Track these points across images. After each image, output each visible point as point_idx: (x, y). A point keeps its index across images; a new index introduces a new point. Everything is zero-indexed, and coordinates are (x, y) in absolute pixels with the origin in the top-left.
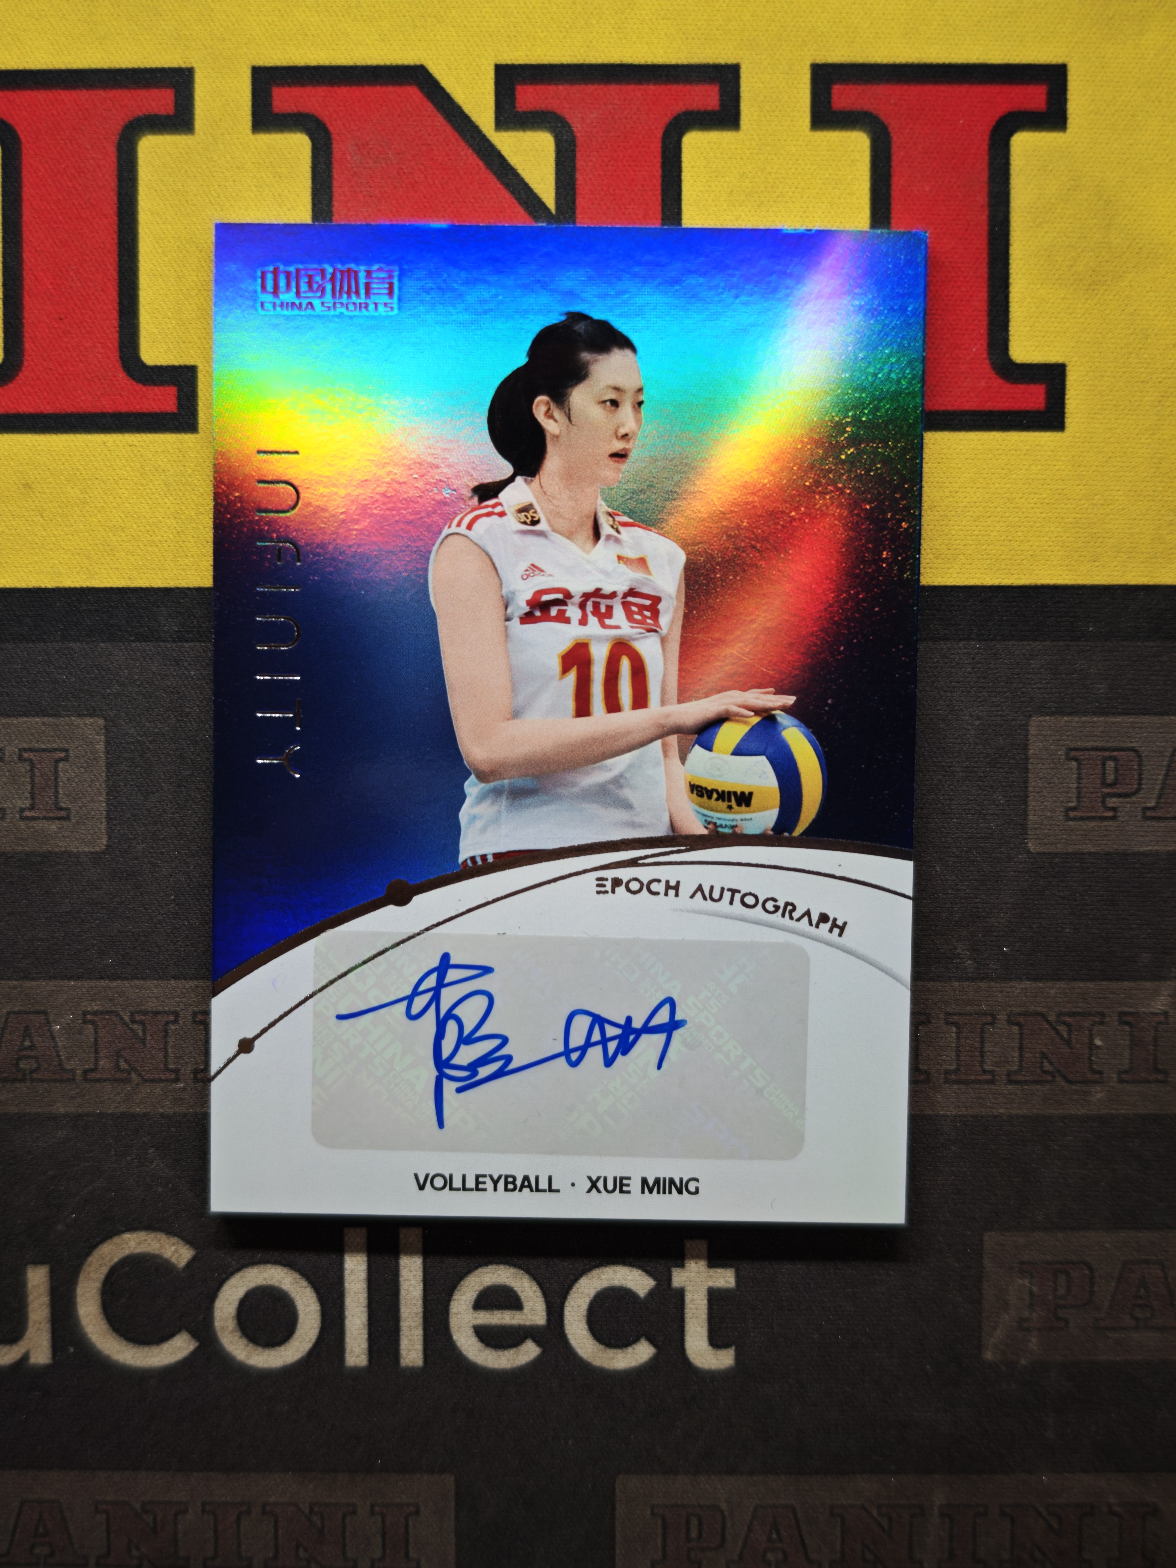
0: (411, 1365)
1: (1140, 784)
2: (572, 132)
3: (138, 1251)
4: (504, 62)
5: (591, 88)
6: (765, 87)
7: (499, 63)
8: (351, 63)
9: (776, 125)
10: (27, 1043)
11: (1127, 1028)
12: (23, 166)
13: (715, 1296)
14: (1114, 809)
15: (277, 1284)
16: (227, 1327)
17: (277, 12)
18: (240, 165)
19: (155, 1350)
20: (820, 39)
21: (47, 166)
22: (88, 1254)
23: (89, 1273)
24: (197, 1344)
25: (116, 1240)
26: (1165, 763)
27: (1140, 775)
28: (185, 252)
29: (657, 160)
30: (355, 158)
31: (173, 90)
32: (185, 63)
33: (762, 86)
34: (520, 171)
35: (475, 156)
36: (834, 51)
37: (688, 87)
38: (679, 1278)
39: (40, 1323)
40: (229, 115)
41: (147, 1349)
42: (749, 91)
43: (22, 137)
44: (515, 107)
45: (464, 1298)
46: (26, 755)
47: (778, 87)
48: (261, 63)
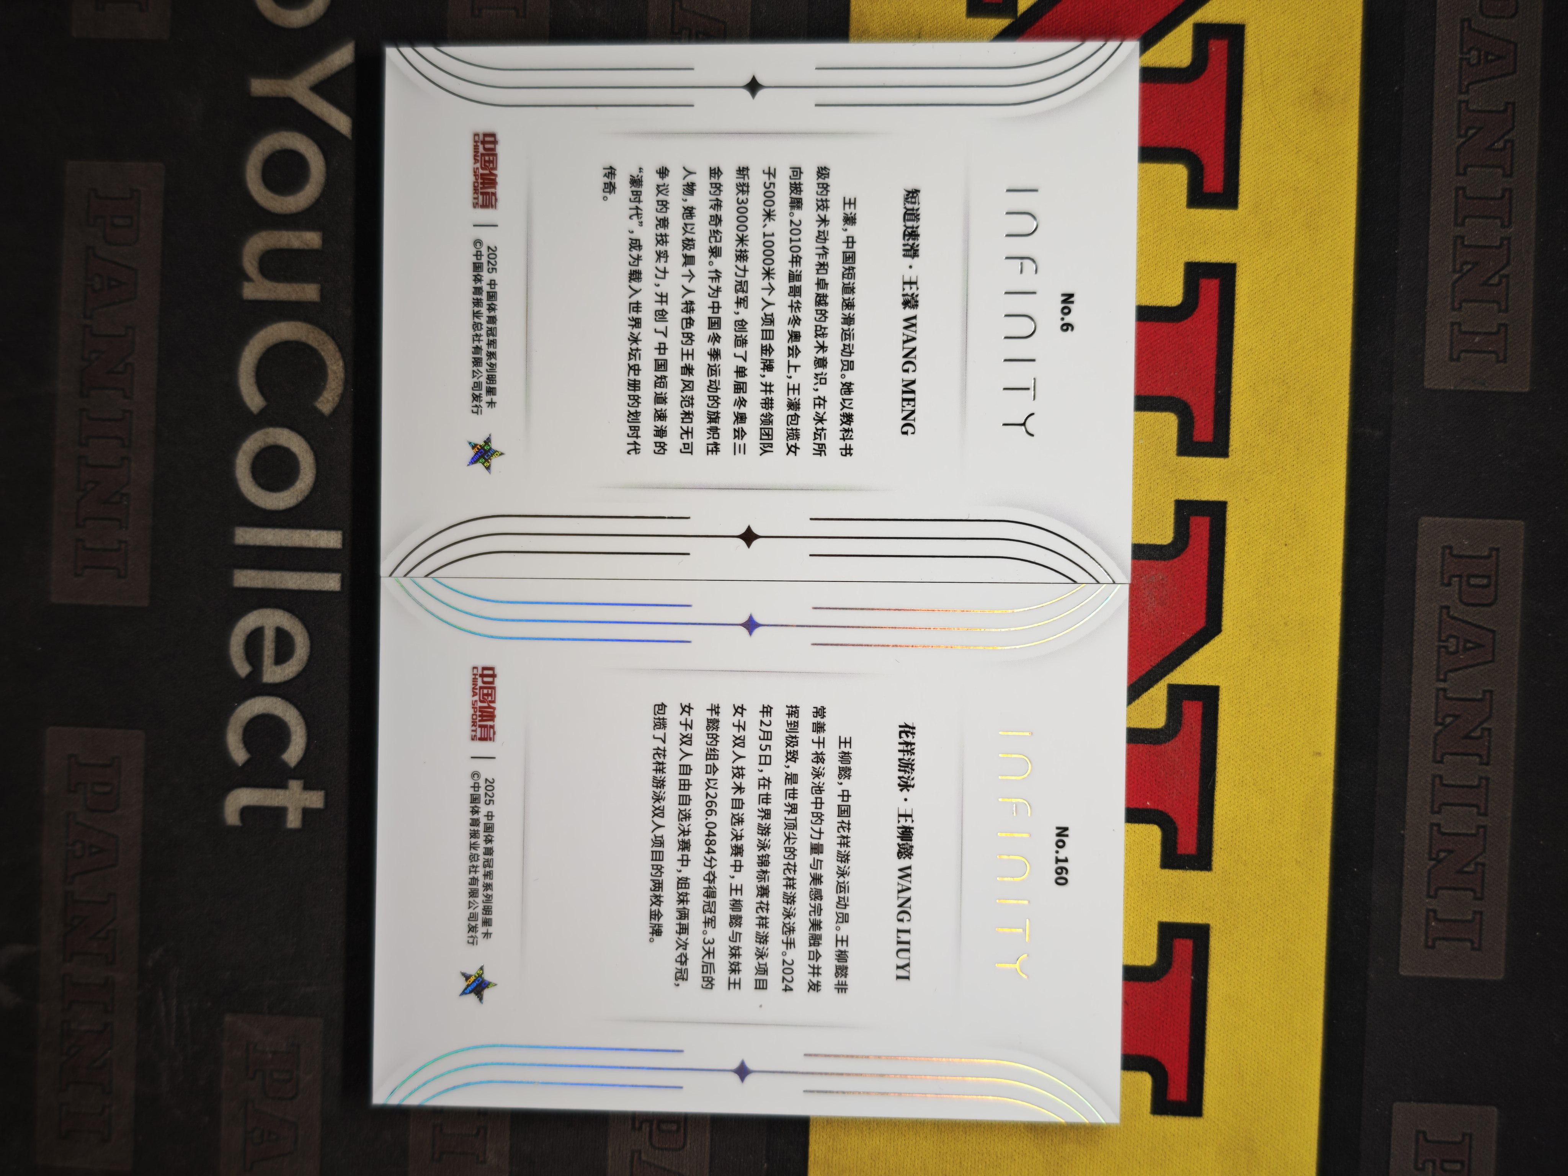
0: (235, 577)
1: (658, 1149)
2: (1165, 742)
3: (329, 372)
4: (1220, 693)
5: (1198, 759)
6: (1193, 889)
7: (1220, 689)
8: (1225, 577)
9: (1164, 896)
11: (475, 1132)
13: (280, 813)
14: (640, 1128)
15: (300, 477)
16: (269, 438)
17: (1268, 522)
18: (1153, 489)
19: (252, 380)
20: (1228, 932)
22: (327, 332)
23: (313, 332)
24: (255, 413)
25: (338, 355)
26: (673, 1168)
27: (666, 1149)
29: (1141, 807)
30: (1154, 577)
31: (1212, 441)
32: (1232, 451)
33: (1194, 887)
35: (1151, 668)
36: (1218, 942)
37: (1195, 831)
38: (295, 785)
39: (275, 292)
40: (1191, 483)
41: (253, 374)
42: (1190, 877)
43: (1182, 323)
44: (1185, 699)
45: (286, 620)
47: (1192, 899)
48: (1229, 509)
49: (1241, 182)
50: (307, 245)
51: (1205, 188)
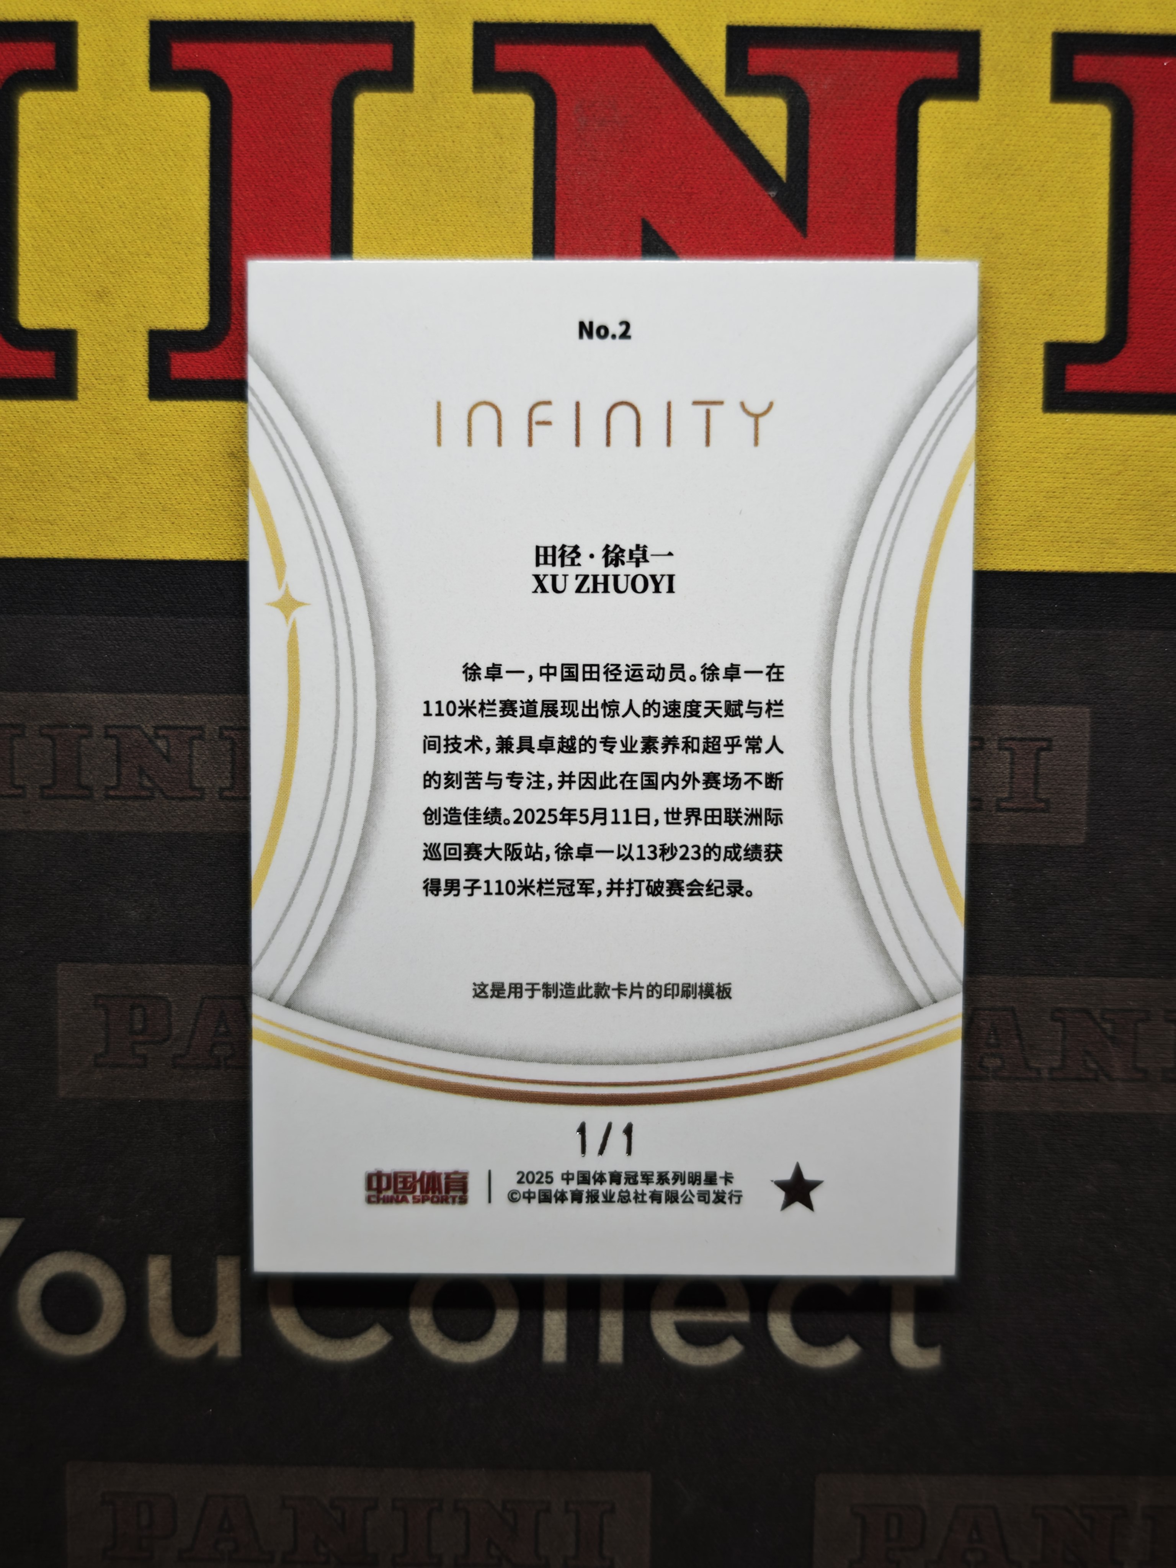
0: (610, 1360)
2: (806, 98)
4: (737, 24)
5: (827, 52)
6: (1006, 56)
7: (731, 24)
8: (577, 21)
9: (1016, 96)
10: (222, 1029)
12: (233, 122)
13: (923, 1296)
16: (423, 1321)
18: (460, 124)
19: (347, 1343)
20: (1063, 7)
21: (258, 122)
24: (390, 1338)
28: (401, 215)
29: (893, 130)
30: (580, 120)
31: (391, 45)
32: (404, 17)
33: (1001, 54)
34: (751, 137)
35: (704, 120)
36: (1077, 20)
37: (926, 54)
39: (230, 1315)
40: (449, 72)
41: (339, 1342)
42: (989, 60)
43: (232, 91)
44: (747, 71)
45: (666, 1293)
46: (226, 733)
47: (1018, 57)
48: (483, 19)
49: (41, 18)
50: (166, 1274)
51: (50, 68)
